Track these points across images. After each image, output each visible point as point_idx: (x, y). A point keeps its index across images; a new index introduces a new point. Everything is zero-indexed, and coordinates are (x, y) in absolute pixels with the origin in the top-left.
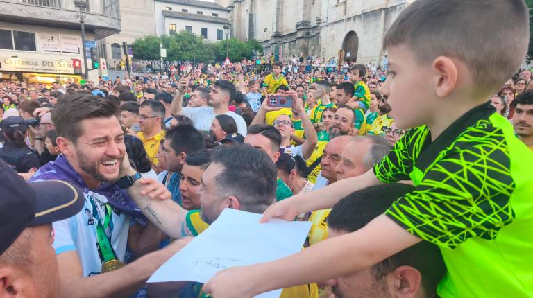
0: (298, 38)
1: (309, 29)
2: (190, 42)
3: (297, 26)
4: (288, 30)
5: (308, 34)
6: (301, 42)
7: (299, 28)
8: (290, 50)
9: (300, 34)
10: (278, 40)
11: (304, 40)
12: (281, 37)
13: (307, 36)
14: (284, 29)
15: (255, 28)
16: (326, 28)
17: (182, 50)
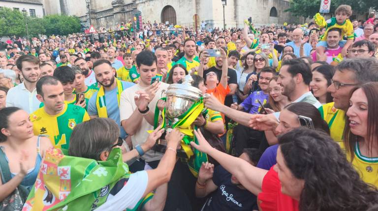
0: (115, 14)
1: (124, 6)
2: (14, 18)
3: (113, 4)
4: (102, 8)
5: (123, 10)
6: (119, 16)
7: (114, 5)
8: (107, 22)
9: (116, 10)
10: (93, 16)
11: (121, 15)
12: (96, 13)
13: (123, 12)
14: (98, 7)
15: (66, 7)
16: (143, 4)
17: (7, 25)
